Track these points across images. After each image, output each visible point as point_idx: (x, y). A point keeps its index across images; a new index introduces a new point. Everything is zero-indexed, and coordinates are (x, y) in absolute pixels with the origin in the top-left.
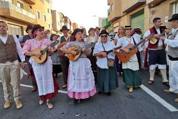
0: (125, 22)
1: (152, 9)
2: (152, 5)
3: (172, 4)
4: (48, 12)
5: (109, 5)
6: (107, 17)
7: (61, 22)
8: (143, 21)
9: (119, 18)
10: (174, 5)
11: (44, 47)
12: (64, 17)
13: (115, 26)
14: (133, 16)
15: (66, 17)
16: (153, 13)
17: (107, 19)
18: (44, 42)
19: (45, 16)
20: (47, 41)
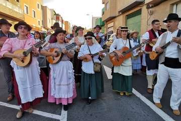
0: (120, 22)
1: (151, 9)
2: (151, 6)
3: (173, 4)
4: (38, 8)
5: (103, 3)
6: (101, 17)
7: (52, 19)
8: (140, 22)
9: (114, 17)
10: (175, 6)
11: (27, 48)
12: (55, 14)
13: (109, 26)
14: (129, 17)
15: (58, 15)
16: (152, 13)
17: (101, 19)
18: (28, 42)
19: (34, 12)
20: (33, 41)
